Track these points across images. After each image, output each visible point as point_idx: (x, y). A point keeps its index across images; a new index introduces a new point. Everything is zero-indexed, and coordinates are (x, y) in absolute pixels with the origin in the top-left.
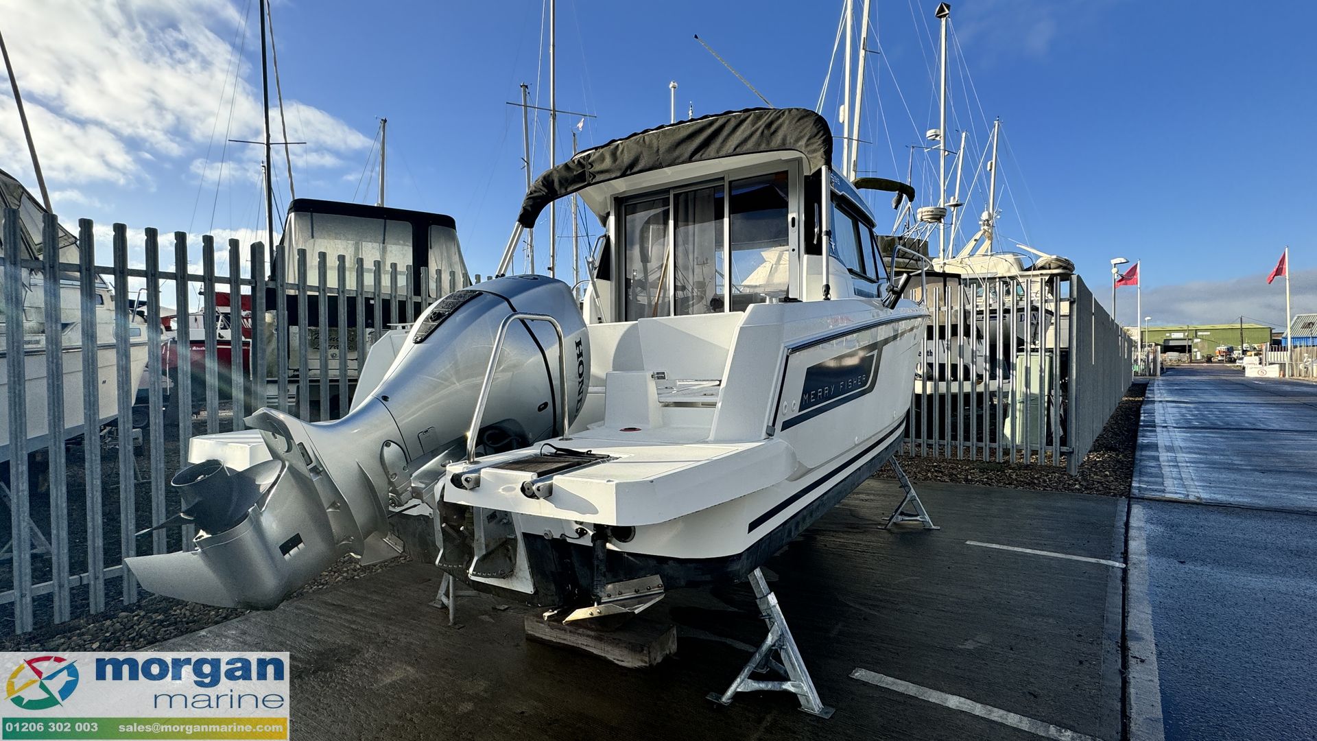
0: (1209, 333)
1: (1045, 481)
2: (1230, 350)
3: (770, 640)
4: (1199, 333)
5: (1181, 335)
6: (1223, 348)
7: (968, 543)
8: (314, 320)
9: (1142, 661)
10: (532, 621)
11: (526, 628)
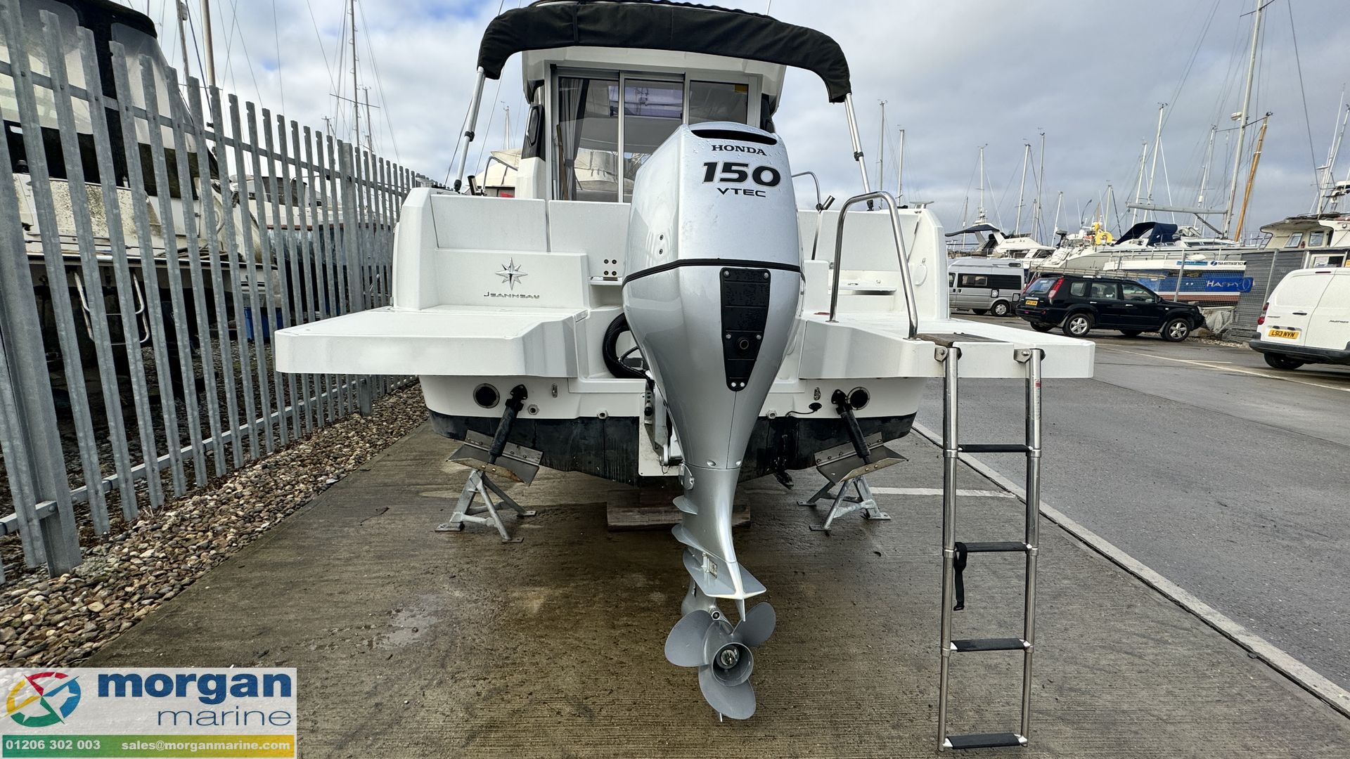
10: (618, 512)
11: (609, 520)
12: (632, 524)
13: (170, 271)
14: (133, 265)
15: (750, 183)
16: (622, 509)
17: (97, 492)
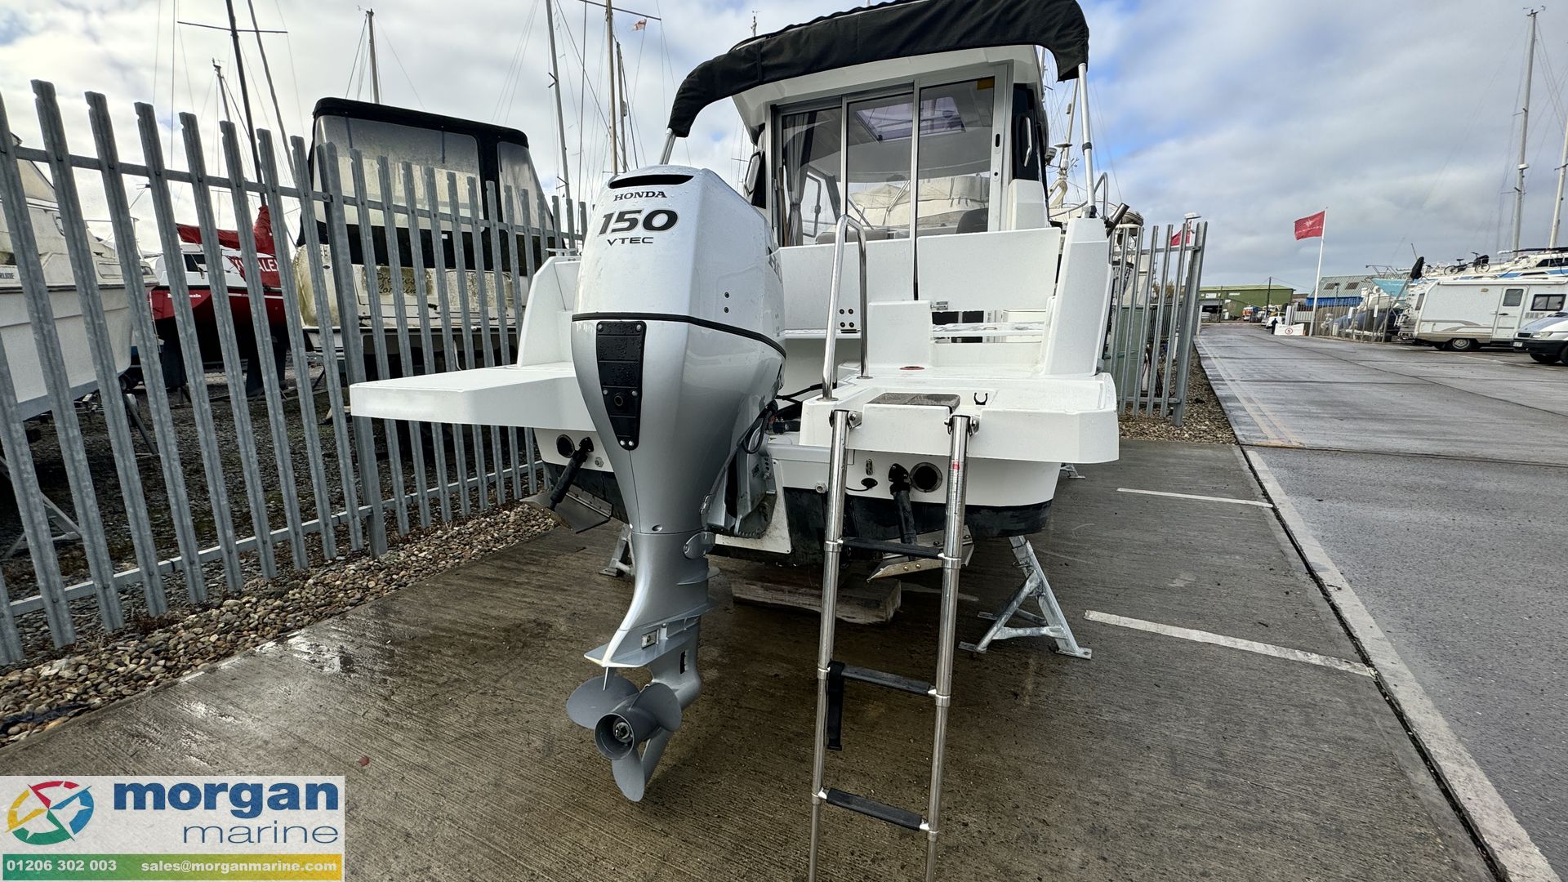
0: (1238, 294)
1: (1154, 432)
2: (1256, 310)
3: (1029, 587)
4: (1231, 294)
5: (1214, 296)
6: (1249, 308)
7: (1119, 490)
8: (382, 257)
9: (1339, 589)
10: (741, 583)
11: (733, 591)
12: (756, 599)
13: (465, 338)
14: (435, 333)
15: (639, 231)
16: (745, 581)
17: (401, 504)
